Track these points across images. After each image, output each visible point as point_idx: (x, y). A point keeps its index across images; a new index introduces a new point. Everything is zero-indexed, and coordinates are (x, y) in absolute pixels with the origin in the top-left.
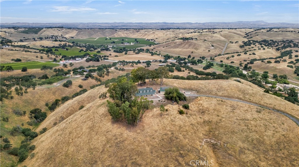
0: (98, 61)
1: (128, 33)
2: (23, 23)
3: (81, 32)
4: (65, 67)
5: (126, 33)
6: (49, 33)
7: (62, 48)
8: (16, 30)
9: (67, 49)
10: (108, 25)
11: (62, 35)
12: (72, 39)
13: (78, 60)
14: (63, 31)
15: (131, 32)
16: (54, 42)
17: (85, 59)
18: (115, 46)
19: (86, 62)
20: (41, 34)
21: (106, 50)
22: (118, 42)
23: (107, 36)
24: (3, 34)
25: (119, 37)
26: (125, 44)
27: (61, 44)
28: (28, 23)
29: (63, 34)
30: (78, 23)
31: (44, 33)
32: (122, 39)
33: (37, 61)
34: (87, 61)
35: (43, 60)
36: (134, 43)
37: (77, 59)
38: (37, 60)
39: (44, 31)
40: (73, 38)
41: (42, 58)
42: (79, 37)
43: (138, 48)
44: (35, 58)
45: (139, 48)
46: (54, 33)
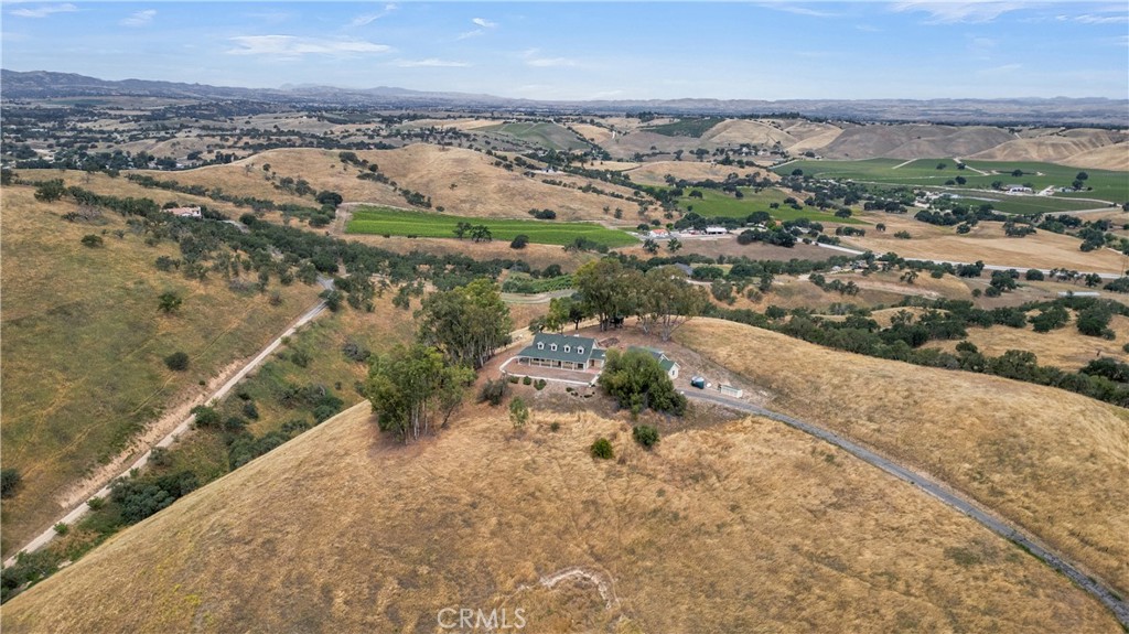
0: (788, 243)
1: (1065, 146)
2: (700, 101)
3: (857, 132)
4: (651, 250)
5: (1053, 145)
6: (738, 134)
7: (725, 190)
8: (645, 124)
9: (739, 195)
10: (1017, 107)
11: (779, 143)
12: (809, 159)
13: (714, 233)
14: (790, 129)
15: (1084, 139)
16: (719, 166)
17: (739, 231)
18: (955, 196)
19: (736, 244)
20: (713, 136)
21: (887, 211)
22: (981, 183)
23: (958, 154)
24: (602, 134)
25: (1013, 159)
26: (1010, 193)
27: (737, 176)
28: (716, 102)
29: (787, 139)
30: (891, 101)
31: (723, 133)
32: (1013, 170)
33: (599, 225)
34: (743, 240)
35: (620, 221)
36: (1060, 190)
37: (709, 229)
38: (602, 219)
39: (726, 127)
40: (810, 155)
41: (618, 214)
42: (837, 155)
43: (1053, 214)
44: (600, 212)
45: (1056, 215)
46: (757, 134)
